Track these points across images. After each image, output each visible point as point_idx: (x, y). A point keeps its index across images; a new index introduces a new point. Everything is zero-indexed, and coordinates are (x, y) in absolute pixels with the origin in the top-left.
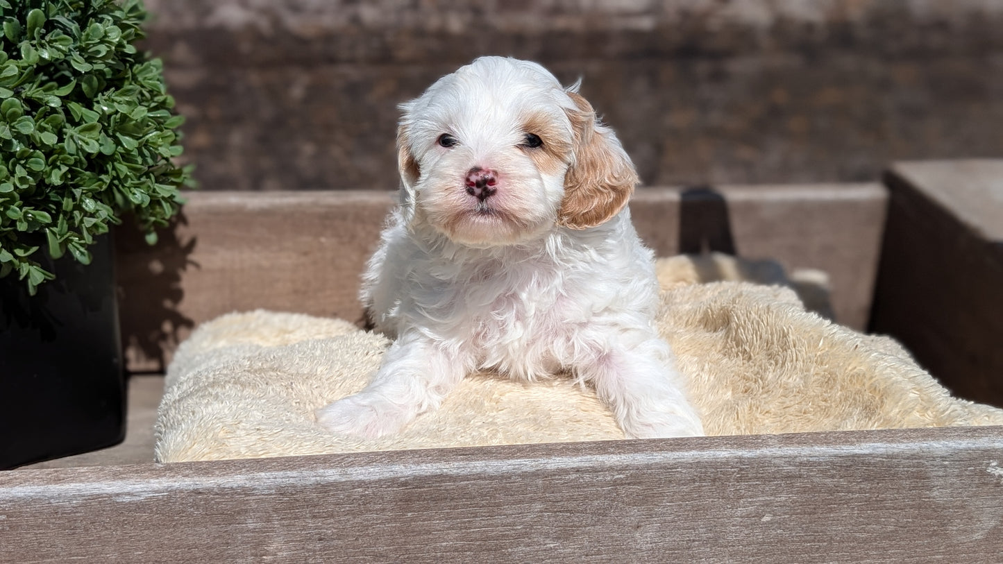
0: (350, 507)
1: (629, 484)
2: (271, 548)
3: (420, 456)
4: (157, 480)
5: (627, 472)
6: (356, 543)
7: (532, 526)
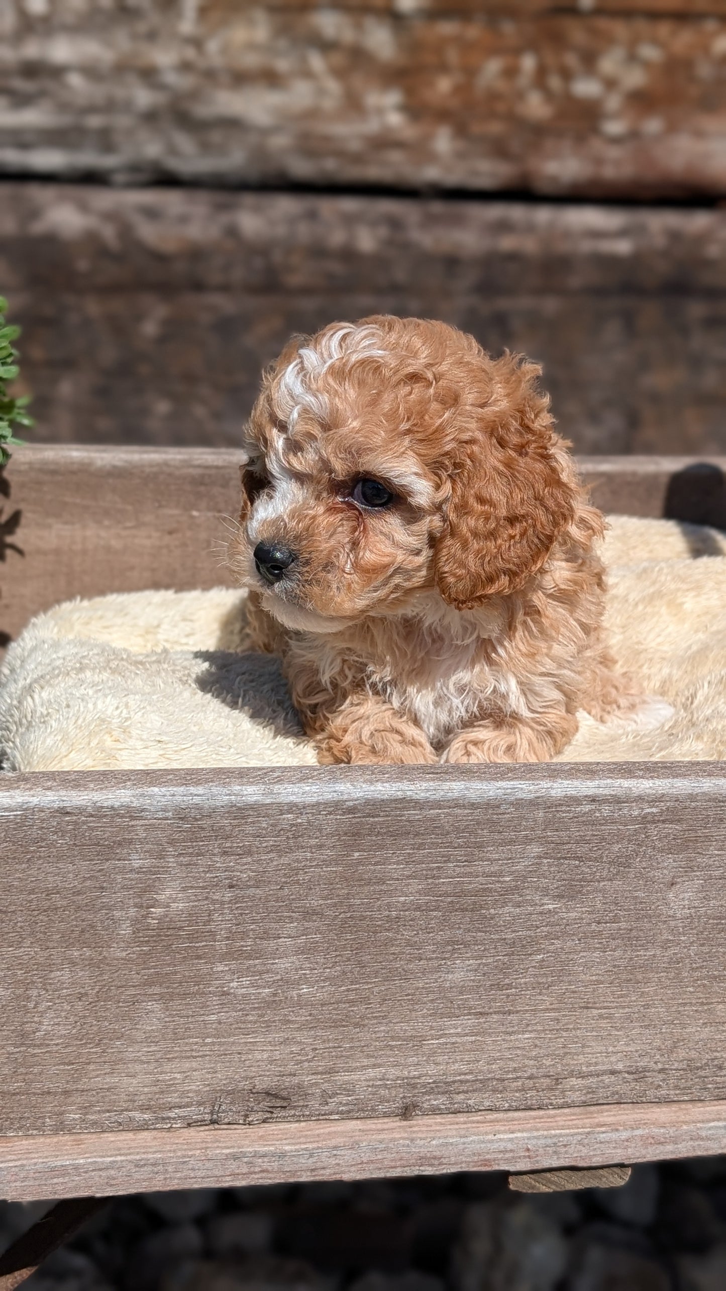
0: (275, 841)
1: (664, 822)
2: (162, 897)
3: (373, 774)
4: (7, 794)
5: (662, 804)
6: (280, 893)
7: (526, 878)
